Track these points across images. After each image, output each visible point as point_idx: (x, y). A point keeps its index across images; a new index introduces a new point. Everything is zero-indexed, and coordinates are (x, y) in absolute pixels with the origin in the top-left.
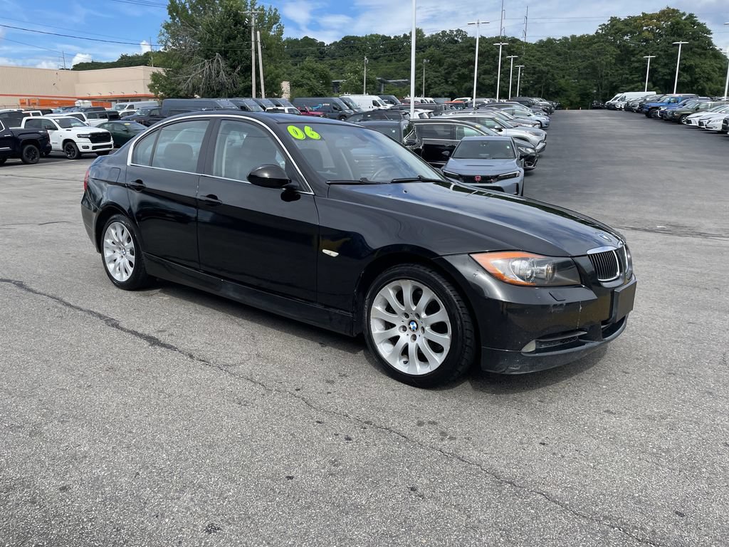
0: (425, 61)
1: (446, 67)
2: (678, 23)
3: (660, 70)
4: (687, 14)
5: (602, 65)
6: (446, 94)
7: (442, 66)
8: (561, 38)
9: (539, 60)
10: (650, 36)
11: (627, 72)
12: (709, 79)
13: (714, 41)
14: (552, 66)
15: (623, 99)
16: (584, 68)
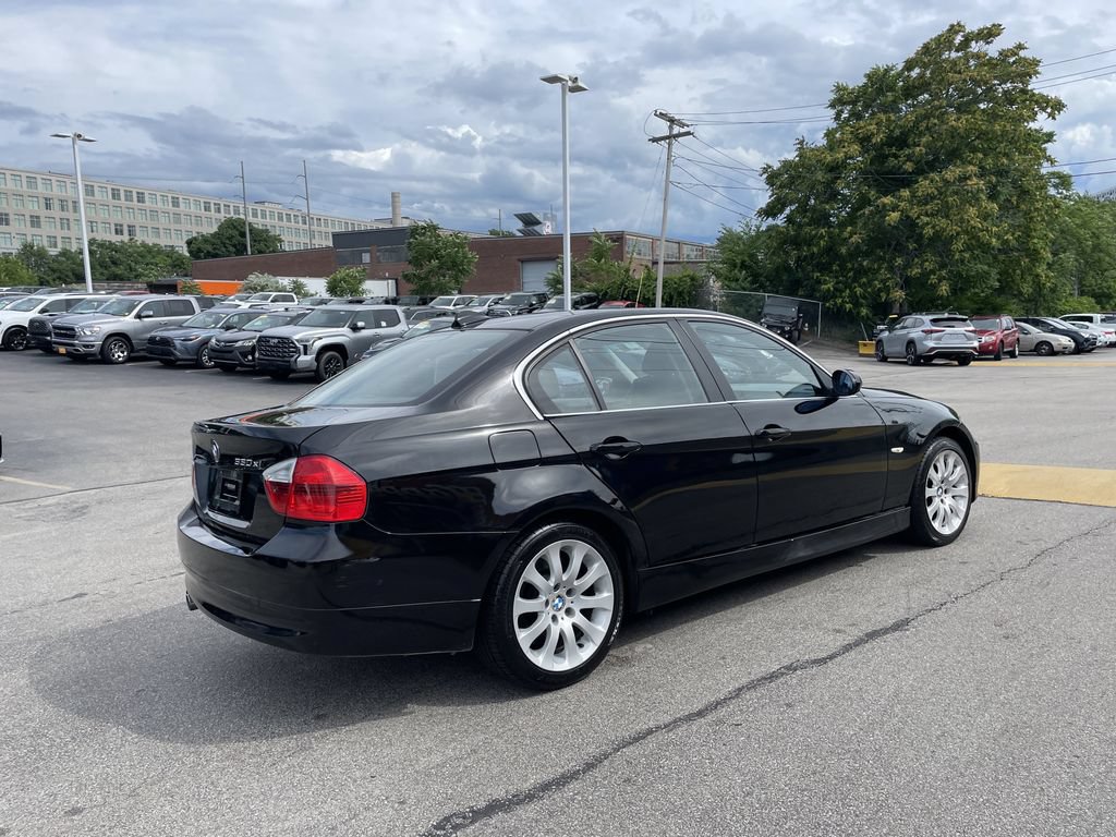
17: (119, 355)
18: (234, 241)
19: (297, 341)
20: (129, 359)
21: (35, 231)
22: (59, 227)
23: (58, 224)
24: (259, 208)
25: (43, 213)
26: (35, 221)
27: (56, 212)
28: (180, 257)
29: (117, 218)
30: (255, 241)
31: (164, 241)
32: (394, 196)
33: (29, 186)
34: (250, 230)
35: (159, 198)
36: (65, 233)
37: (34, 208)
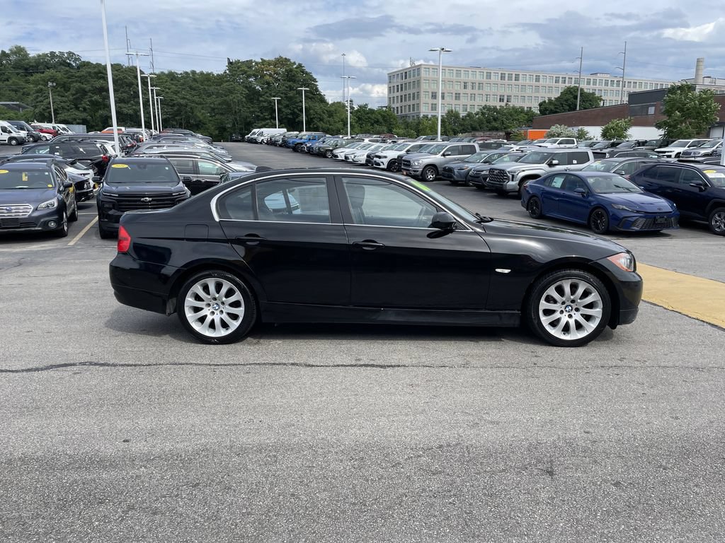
0: (50, 84)
1: (74, 92)
2: (291, 70)
3: (283, 110)
4: (297, 64)
5: (234, 102)
6: (78, 121)
7: (69, 91)
8: (182, 72)
9: (176, 93)
10: (271, 79)
11: (258, 110)
12: (321, 120)
13: (320, 88)
14: (188, 100)
15: (261, 134)
16: (219, 104)
17: (430, 176)
18: (569, 102)
19: (509, 172)
20: (435, 179)
21: (457, 102)
22: (469, 99)
23: (469, 98)
24: (592, 78)
25: (462, 91)
26: (458, 96)
27: (469, 90)
28: (533, 115)
29: (501, 92)
30: (584, 101)
31: (526, 105)
32: (698, 61)
33: (457, 76)
34: (581, 94)
35: (528, 76)
36: (472, 102)
37: (458, 88)
